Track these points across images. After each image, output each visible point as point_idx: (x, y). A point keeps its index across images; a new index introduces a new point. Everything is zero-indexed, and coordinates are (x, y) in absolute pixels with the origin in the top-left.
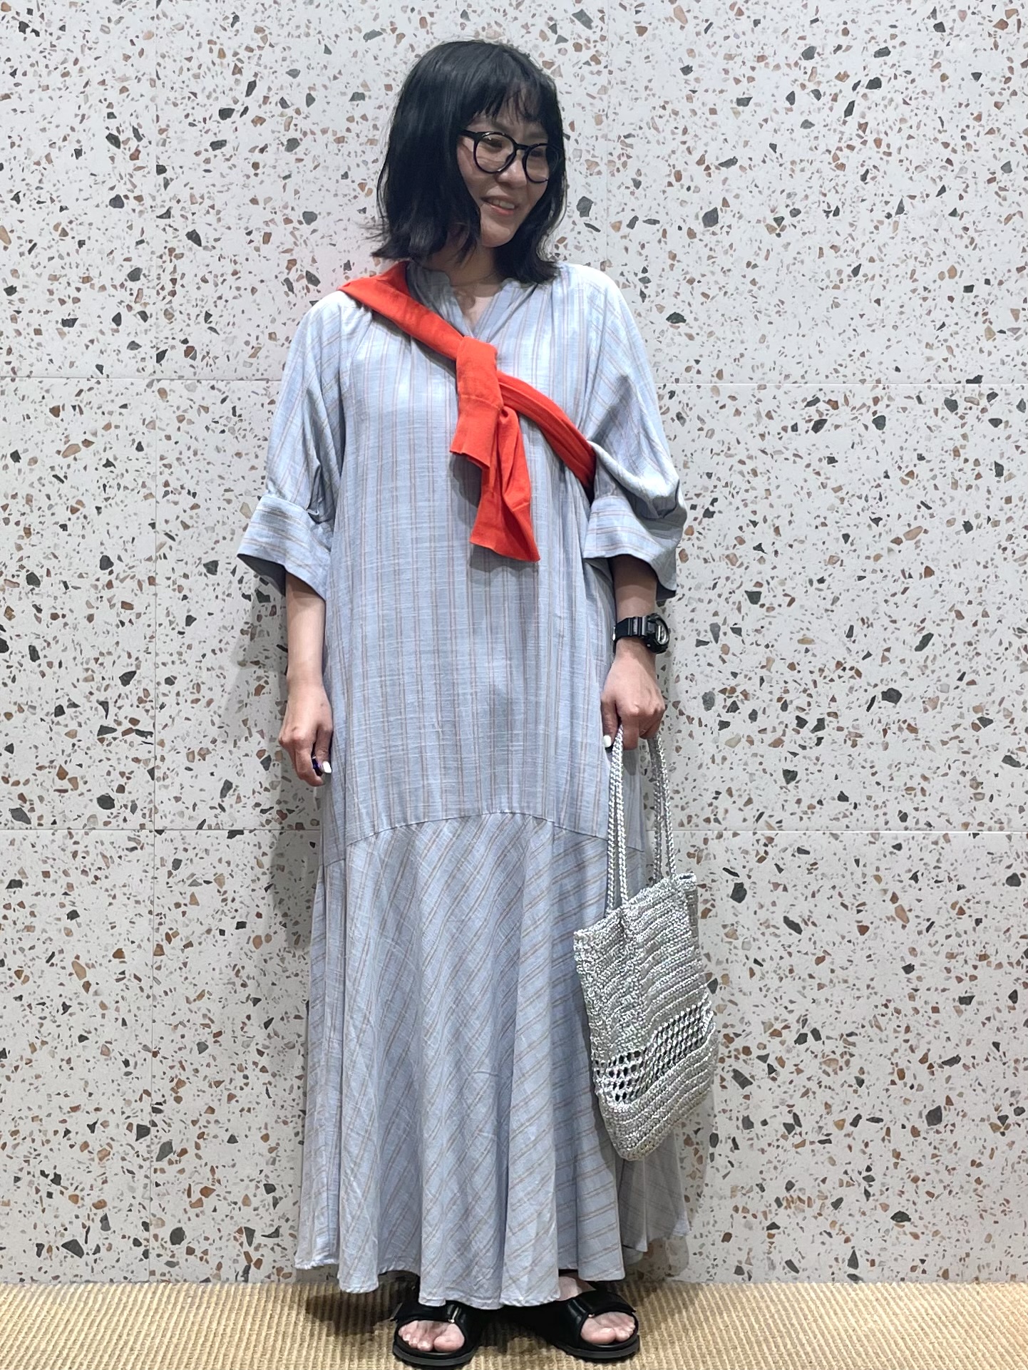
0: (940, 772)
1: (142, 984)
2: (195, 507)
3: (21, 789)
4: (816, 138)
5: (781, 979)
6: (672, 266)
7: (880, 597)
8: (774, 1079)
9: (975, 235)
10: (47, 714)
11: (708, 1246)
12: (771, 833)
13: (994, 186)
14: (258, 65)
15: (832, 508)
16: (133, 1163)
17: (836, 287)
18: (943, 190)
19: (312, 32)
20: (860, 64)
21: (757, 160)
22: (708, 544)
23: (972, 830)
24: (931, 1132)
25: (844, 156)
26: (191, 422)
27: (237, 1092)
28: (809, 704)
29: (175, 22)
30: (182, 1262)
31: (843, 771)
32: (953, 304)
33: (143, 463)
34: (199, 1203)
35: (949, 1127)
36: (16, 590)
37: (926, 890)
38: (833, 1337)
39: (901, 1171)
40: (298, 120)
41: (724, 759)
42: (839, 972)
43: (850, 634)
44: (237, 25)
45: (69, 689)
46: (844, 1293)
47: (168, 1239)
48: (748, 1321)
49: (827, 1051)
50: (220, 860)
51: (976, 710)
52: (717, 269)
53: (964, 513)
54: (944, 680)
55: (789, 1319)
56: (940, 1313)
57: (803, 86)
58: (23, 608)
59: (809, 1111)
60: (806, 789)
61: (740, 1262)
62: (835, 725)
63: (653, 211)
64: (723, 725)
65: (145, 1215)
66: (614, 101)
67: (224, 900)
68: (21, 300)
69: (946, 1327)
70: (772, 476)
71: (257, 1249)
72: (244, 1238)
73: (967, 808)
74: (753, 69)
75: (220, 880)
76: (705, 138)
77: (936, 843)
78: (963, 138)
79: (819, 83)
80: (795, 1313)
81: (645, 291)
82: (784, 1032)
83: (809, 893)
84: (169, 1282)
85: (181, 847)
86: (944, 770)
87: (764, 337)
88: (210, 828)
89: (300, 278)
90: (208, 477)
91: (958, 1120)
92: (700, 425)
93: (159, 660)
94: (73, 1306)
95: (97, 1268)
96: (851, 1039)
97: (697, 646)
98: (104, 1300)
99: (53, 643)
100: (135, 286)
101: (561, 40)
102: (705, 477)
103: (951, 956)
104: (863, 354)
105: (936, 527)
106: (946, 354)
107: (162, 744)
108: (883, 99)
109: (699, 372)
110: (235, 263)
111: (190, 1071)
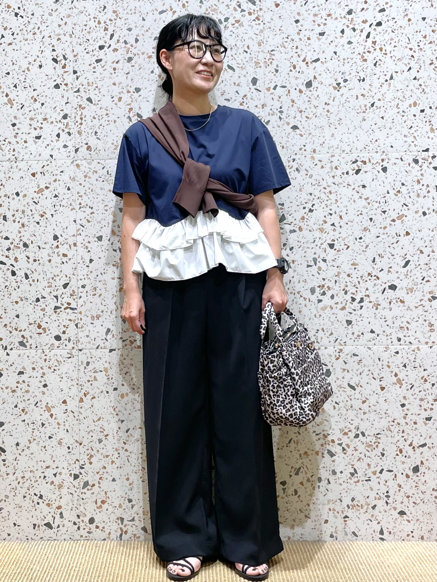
0: (415, 320)
1: (74, 414)
2: (92, 213)
3: (23, 333)
4: (354, 48)
5: (347, 410)
6: (292, 106)
7: (387, 245)
8: (345, 453)
9: (425, 88)
10: (33, 301)
11: (318, 525)
12: (341, 347)
13: (433, 66)
14: (114, 26)
15: (364, 207)
16: (72, 490)
17: (364, 112)
18: (410, 69)
19: (137, 12)
20: (372, 16)
21: (328, 59)
22: (311, 223)
23: (430, 344)
24: (415, 476)
25: (366, 56)
26: (90, 178)
27: (115, 460)
28: (357, 291)
29: (79, 10)
30: (94, 532)
31: (372, 320)
32: (415, 118)
33: (70, 195)
34: (100, 507)
35: (422, 474)
36: (19, 250)
37: (410, 371)
38: (373, 566)
39: (402, 493)
40: (132, 49)
41: (320, 316)
42: (372, 407)
43: (374, 261)
44: (106, 10)
45: (42, 291)
46: (378, 546)
47: (88, 522)
48: (337, 559)
49: (368, 440)
50: (106, 362)
51: (430, 293)
52: (312, 106)
53: (422, 208)
54: (416, 280)
55: (354, 557)
56: (420, 555)
57: (348, 26)
58: (22, 257)
59: (361, 467)
60: (356, 329)
61: (332, 532)
62: (368, 300)
63: (284, 82)
64: (320, 301)
65: (78, 512)
66: (266, 36)
67: (108, 379)
68: (18, 129)
69: (423, 562)
70: (338, 193)
71: (125, 526)
72: (120, 522)
73: (427, 335)
74: (326, 20)
75: (106, 370)
76: (306, 51)
77: (414, 351)
78: (419, 46)
79: (355, 25)
80: (357, 555)
81: (281, 116)
82: (349, 433)
83: (358, 373)
84: (88, 540)
85: (89, 356)
86: (417, 319)
87: (333, 134)
88: (101, 348)
89: (135, 115)
90: (98, 200)
91: (426, 471)
92: (306, 173)
93: (79, 278)
94: (49, 551)
95: (59, 534)
96: (378, 436)
97: (307, 267)
98: (62, 547)
99: (34, 271)
100: (65, 121)
101: (243, 11)
102: (309, 195)
103: (422, 400)
104: (376, 141)
105: (410, 214)
106: (413, 140)
107: (81, 313)
108: (383, 30)
109: (305, 150)
110: (107, 110)
111: (95, 451)
